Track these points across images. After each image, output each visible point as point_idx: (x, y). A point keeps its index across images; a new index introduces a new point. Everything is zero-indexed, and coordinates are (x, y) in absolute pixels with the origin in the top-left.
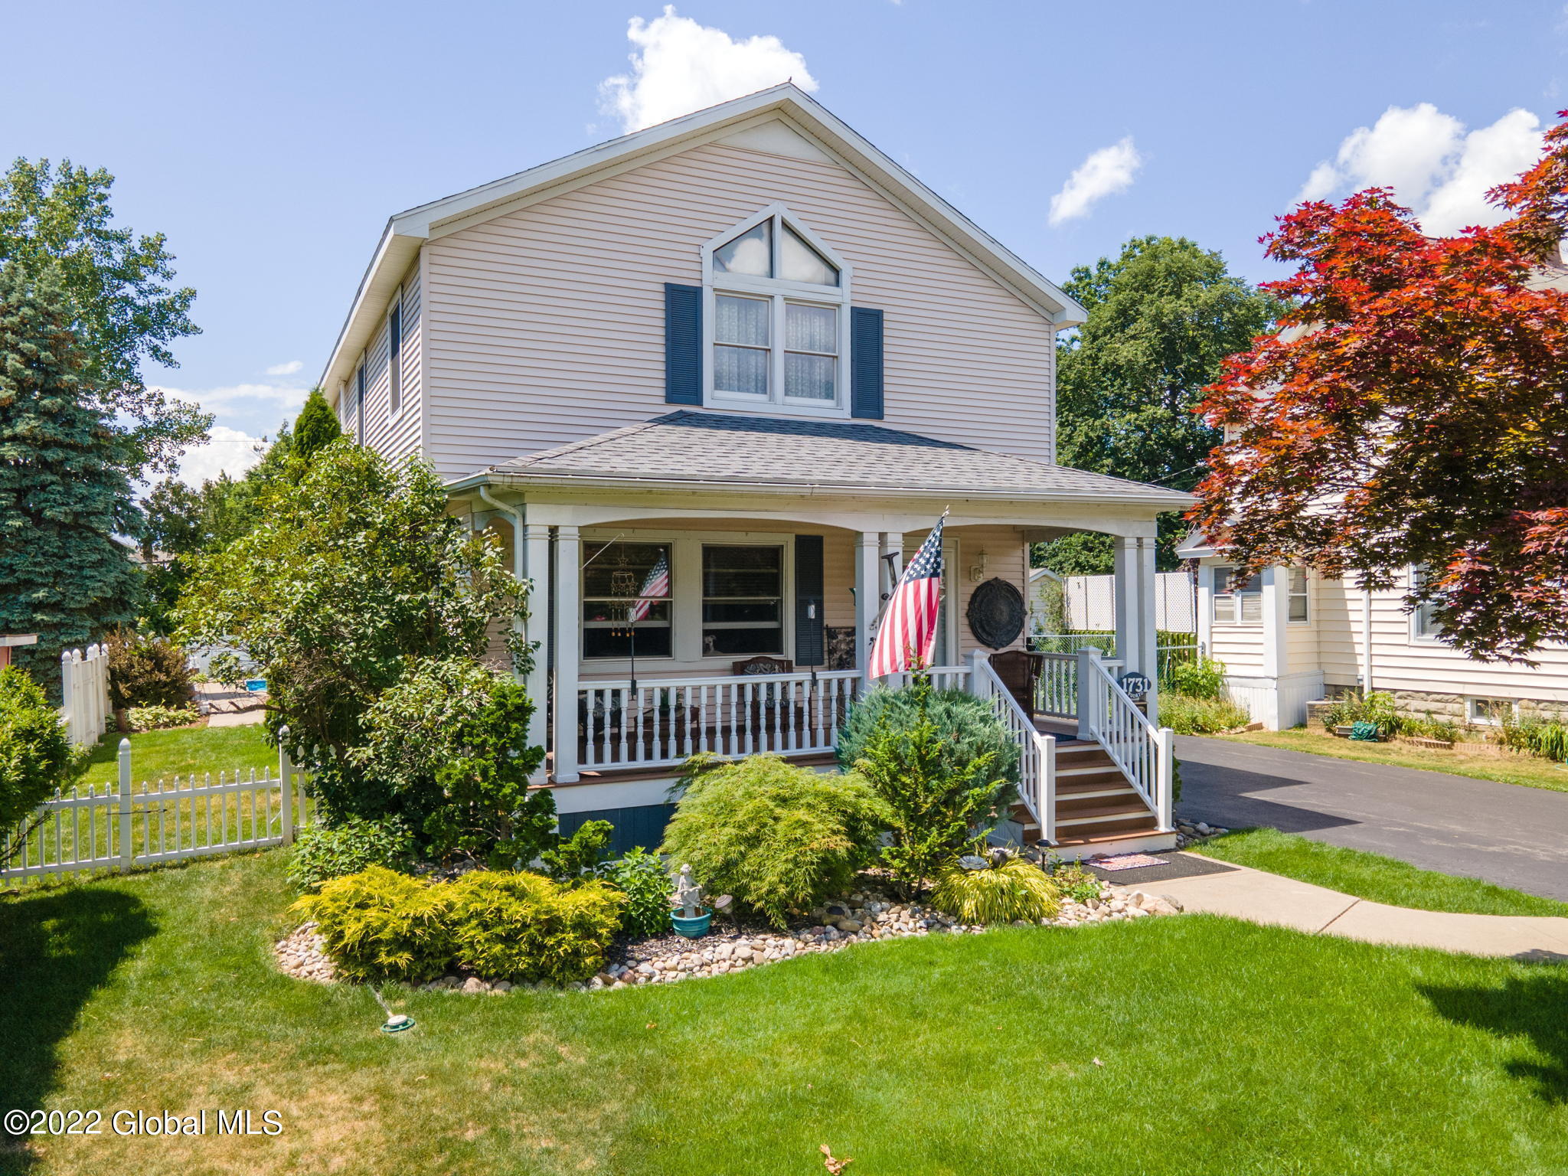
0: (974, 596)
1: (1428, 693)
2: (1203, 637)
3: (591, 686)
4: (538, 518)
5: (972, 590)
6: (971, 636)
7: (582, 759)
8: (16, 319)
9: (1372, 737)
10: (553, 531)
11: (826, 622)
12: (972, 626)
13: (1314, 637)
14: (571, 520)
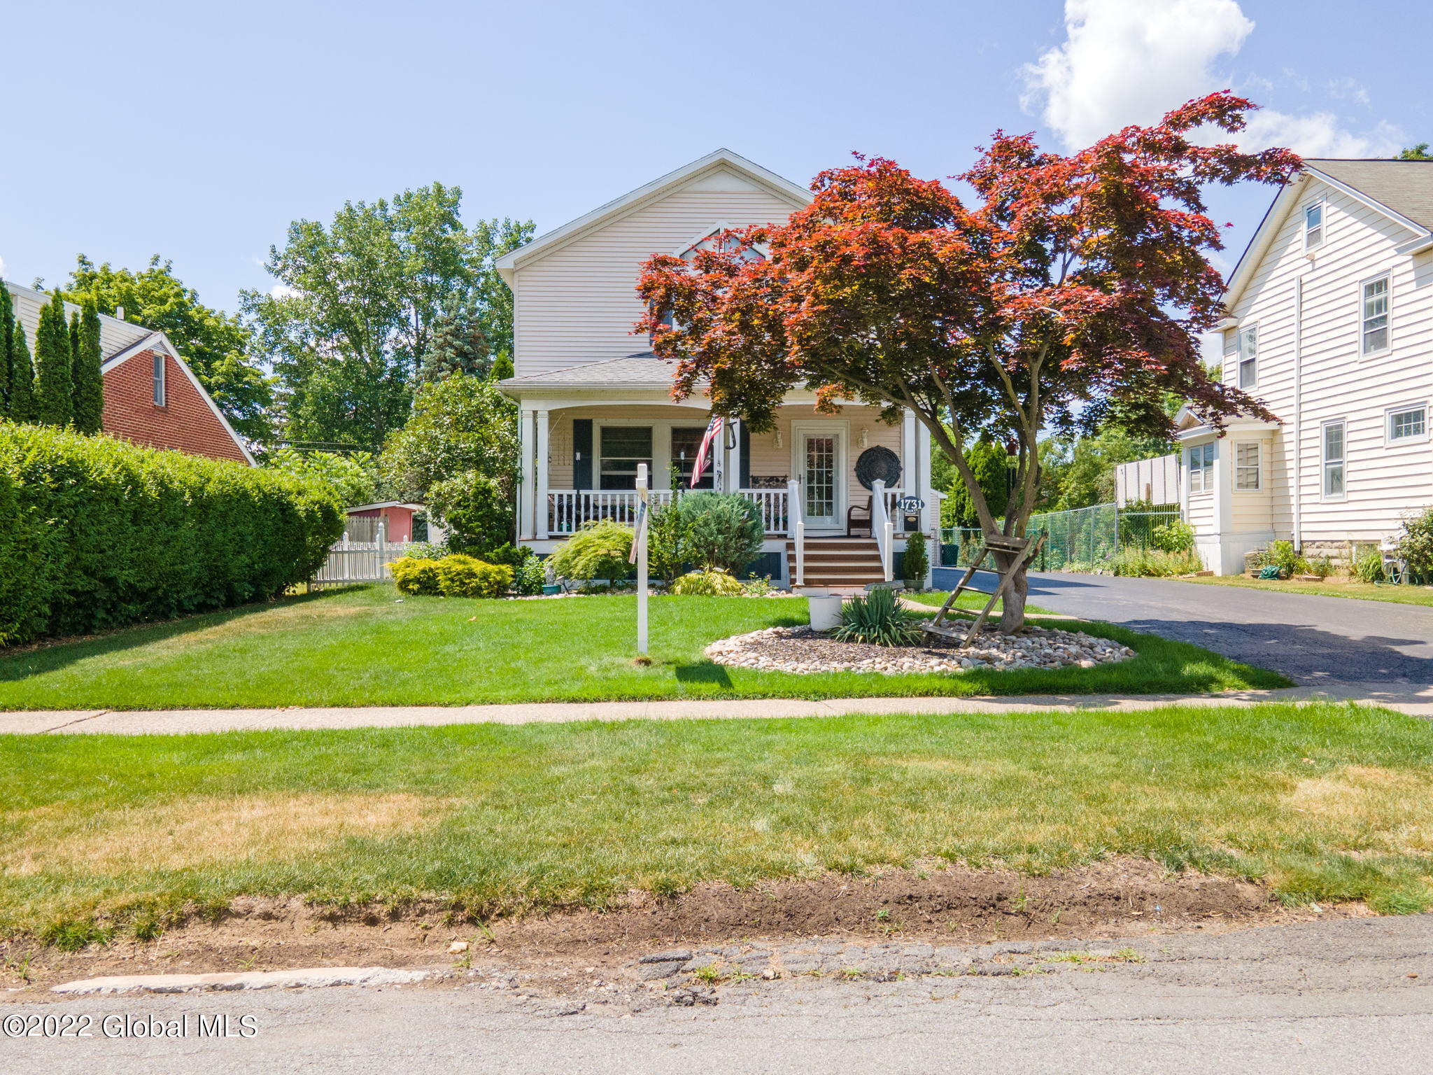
0: (861, 458)
1: (1332, 542)
2: (1183, 507)
3: (556, 492)
4: (526, 407)
5: (859, 454)
6: (858, 483)
7: (551, 528)
8: (452, 327)
9: (1276, 576)
10: (535, 413)
11: (751, 474)
12: (858, 476)
13: (1268, 502)
14: (544, 407)
